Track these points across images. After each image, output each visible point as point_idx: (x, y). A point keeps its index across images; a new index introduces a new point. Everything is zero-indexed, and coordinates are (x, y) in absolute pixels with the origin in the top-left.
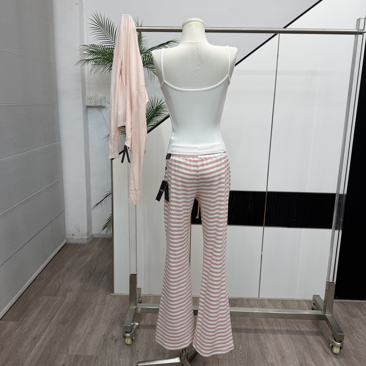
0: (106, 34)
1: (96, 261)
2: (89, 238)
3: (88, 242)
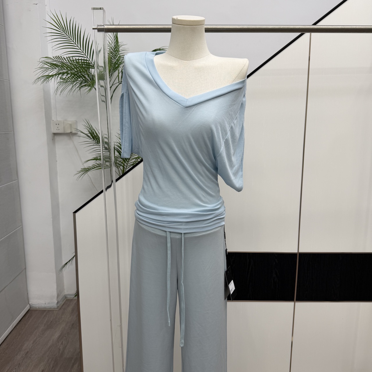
0: (71, 40)
1: (65, 338)
2: (59, 301)
3: (58, 307)
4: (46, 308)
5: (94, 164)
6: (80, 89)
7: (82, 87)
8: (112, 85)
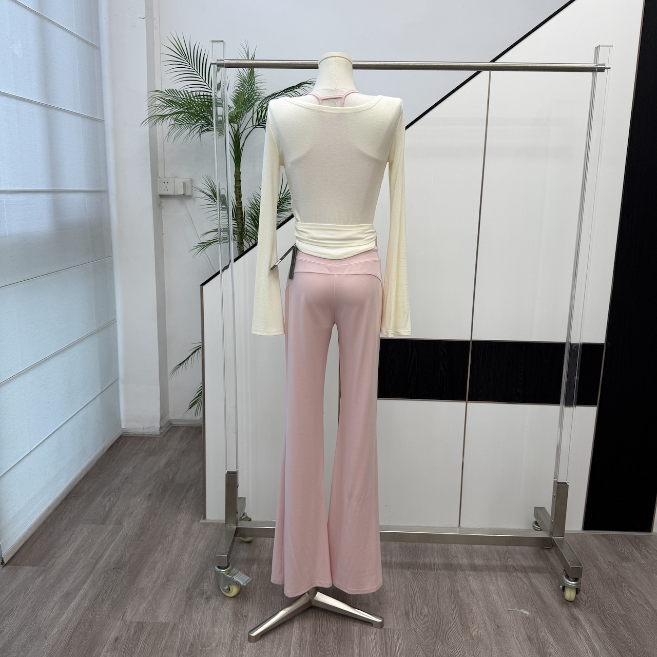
0: (194, 70)
1: (174, 465)
2: (163, 426)
3: (161, 433)
4: (144, 434)
5: (216, 237)
6: (200, 135)
7: (204, 131)
8: (244, 130)
